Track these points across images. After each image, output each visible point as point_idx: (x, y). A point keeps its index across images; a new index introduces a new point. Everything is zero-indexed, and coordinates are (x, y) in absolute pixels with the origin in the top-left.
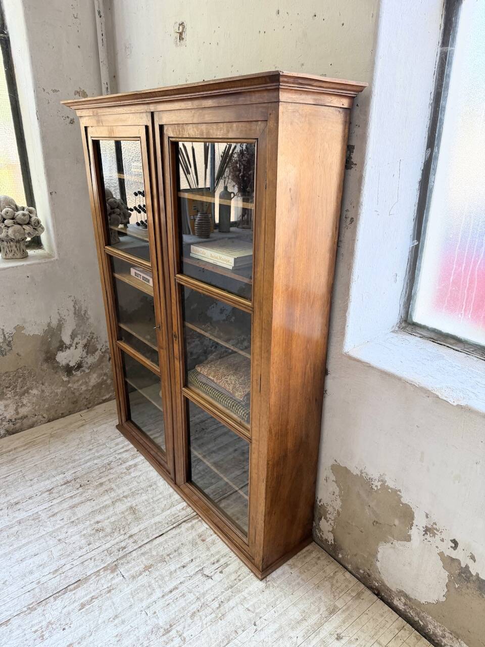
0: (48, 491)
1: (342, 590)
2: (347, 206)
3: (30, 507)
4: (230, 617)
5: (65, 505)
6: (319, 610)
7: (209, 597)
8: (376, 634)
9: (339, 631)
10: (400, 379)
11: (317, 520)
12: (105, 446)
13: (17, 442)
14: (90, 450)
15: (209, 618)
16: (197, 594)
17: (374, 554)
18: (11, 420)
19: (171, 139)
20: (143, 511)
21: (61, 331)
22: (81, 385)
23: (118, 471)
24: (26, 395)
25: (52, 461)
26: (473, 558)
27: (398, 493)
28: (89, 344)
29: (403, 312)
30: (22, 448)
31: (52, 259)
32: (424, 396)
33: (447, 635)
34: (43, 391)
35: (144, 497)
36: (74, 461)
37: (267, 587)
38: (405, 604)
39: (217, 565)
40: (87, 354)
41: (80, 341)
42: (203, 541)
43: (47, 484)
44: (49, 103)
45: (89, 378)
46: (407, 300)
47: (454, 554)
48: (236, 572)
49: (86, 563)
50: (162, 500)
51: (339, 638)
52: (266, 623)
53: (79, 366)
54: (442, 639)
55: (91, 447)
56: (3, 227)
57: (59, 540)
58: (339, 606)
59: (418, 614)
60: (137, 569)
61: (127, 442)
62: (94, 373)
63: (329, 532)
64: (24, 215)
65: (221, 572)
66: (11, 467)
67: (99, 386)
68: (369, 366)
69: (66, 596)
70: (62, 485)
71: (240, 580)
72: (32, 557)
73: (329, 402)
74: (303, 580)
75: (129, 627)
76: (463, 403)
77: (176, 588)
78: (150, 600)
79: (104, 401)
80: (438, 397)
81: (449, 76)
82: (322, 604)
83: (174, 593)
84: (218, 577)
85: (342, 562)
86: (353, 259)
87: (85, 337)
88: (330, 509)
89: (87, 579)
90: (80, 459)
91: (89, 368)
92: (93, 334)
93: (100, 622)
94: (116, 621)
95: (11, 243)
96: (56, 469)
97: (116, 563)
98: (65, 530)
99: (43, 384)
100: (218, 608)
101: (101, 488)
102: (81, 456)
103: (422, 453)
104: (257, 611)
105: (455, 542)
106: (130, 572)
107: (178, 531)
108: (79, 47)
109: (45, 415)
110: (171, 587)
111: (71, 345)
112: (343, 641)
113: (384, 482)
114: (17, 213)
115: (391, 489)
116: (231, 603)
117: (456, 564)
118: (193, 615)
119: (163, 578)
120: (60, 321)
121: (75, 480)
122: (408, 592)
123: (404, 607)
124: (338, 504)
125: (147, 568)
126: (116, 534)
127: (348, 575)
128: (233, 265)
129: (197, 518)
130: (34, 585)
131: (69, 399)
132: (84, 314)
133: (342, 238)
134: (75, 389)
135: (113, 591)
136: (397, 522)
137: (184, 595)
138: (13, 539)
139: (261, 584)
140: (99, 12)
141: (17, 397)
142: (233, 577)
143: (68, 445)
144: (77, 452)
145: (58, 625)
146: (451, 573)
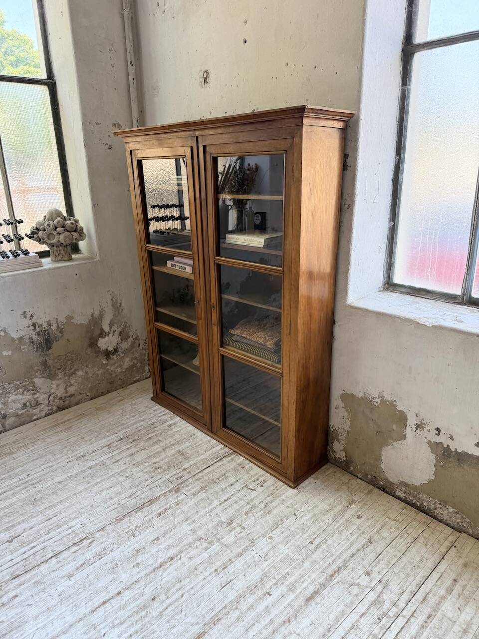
0: (106, 446)
1: (357, 490)
2: (345, 196)
3: (95, 457)
4: (275, 512)
5: (124, 454)
6: (341, 503)
7: (256, 502)
8: (386, 513)
9: (358, 514)
10: (390, 316)
11: (331, 444)
12: (145, 413)
13: (69, 415)
14: (133, 416)
15: (259, 514)
16: (247, 501)
17: (378, 459)
18: (62, 398)
19: (212, 155)
20: (190, 453)
21: (101, 319)
22: (117, 368)
23: (162, 429)
24: (74, 376)
25: (103, 426)
26: (452, 438)
27: (394, 403)
28: (123, 331)
29: (386, 276)
30: (74, 420)
31: (95, 260)
32: (408, 324)
33: (438, 506)
34: (87, 373)
35: (188, 444)
36: (123, 425)
37: (299, 492)
38: (405, 492)
39: (257, 482)
40: (122, 341)
41: (116, 329)
42: (243, 468)
43: (105, 442)
44: (93, 133)
45: (123, 362)
46: (389, 267)
47: (438, 439)
48: (273, 485)
49: (154, 489)
50: (203, 444)
51: (359, 517)
52: (303, 513)
53: (116, 351)
54: (434, 510)
55: (133, 414)
56: (55, 234)
57: (127, 477)
58: (356, 499)
59: (415, 497)
60: (195, 489)
61: (163, 409)
62: (127, 357)
63: (341, 451)
64: (72, 224)
65: (262, 486)
66: (70, 433)
67: (130, 369)
68: (367, 311)
69: (144, 510)
70: (117, 442)
71: (278, 490)
72: (108, 489)
73: (337, 345)
74: (325, 486)
75: (199, 524)
76: (436, 324)
77: (229, 498)
78: (211, 507)
79: (135, 382)
80: (418, 323)
81: (408, 105)
82: (343, 499)
83: (228, 501)
84: (259, 489)
85: (353, 473)
86: (351, 234)
87: (120, 326)
88: (341, 431)
89: (157, 498)
90: (127, 423)
91: (123, 353)
92: (127, 323)
93: (176, 523)
94: (188, 522)
95: (61, 248)
96: (108, 431)
97: (178, 487)
98: (130, 470)
99: (87, 366)
100: (264, 508)
101: (150, 441)
102: (127, 421)
103: (410, 368)
104: (295, 507)
105: (438, 430)
106: (191, 492)
107: (221, 463)
108: (115, 89)
109: (88, 394)
110: (225, 497)
111: (109, 333)
112: (362, 519)
113: (382, 397)
114: (66, 222)
115: (389, 401)
116: (274, 504)
117: (440, 446)
118: (247, 513)
119: (217, 493)
120: (101, 312)
121: (127, 437)
122: (406, 480)
123: (404, 495)
124: (347, 426)
125: (202, 488)
126: (172, 469)
127: (359, 481)
128: (263, 244)
129: (234, 454)
130: (116, 506)
131: (107, 379)
132: (120, 306)
133: (342, 220)
134: (112, 371)
135: (180, 504)
136: (394, 427)
137: (236, 502)
138: (88, 479)
139: (295, 491)
140: (131, 62)
141: (66, 378)
142: (272, 488)
143: (114, 414)
144: (123, 419)
145: (143, 527)
146: (437, 455)
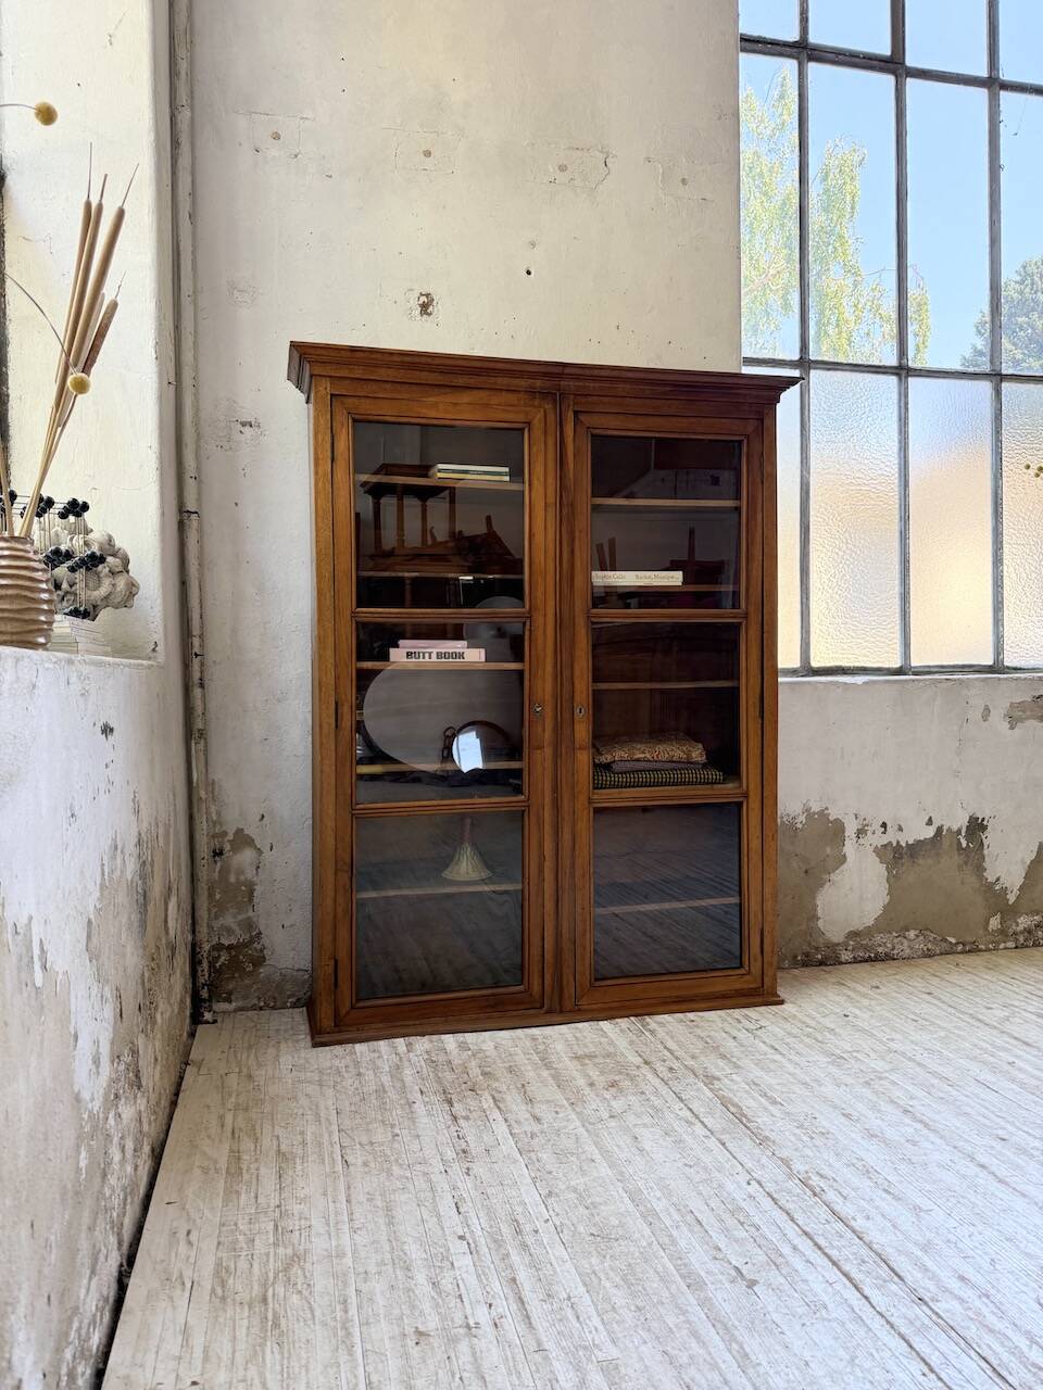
8: (877, 975)
17: (812, 915)
26: (900, 829)
27: (825, 812)
33: (896, 941)
37: (793, 1003)
38: (853, 948)
47: (885, 840)
84: (765, 1023)
103: (842, 749)
105: (884, 825)
113: (808, 810)
115: (818, 813)
117: (889, 848)
128: (681, 579)
136: (828, 850)
146: (887, 864)
